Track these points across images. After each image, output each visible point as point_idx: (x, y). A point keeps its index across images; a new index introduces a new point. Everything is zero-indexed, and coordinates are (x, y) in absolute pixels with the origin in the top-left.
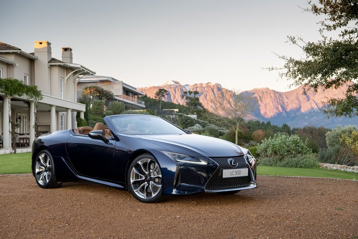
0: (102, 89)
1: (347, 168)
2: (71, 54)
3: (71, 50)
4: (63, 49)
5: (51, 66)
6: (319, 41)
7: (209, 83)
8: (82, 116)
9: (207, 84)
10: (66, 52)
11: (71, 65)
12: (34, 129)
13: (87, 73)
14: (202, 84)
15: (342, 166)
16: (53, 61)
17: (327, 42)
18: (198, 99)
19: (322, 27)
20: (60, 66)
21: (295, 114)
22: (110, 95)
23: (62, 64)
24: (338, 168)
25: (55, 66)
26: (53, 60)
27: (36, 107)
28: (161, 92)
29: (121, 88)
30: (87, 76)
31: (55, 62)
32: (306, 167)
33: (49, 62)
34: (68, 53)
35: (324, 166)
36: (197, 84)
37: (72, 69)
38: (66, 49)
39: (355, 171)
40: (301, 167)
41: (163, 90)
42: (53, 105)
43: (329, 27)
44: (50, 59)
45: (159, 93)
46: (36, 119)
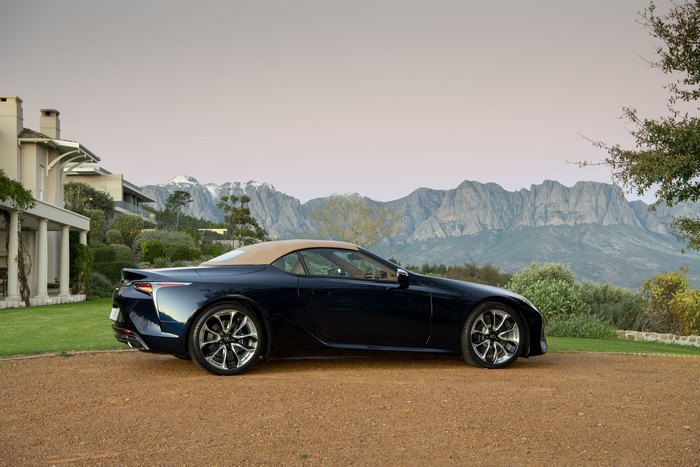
0: (92, 190)
1: (677, 339)
2: (58, 122)
3: (58, 114)
4: (43, 111)
5: (22, 143)
6: (662, 118)
7: (251, 182)
8: (84, 240)
9: (248, 184)
10: (48, 118)
11: (61, 143)
12: (16, 264)
13: (87, 160)
14: (239, 184)
15: (668, 335)
16: (27, 135)
17: (678, 120)
18: (247, 212)
19: (674, 94)
20: (40, 145)
21: (404, 242)
22: (107, 201)
23: (45, 141)
24: (659, 338)
25: (32, 143)
26: (25, 132)
27: (21, 220)
28: (179, 197)
29: (120, 188)
30: (84, 164)
31: (31, 137)
32: (594, 336)
33: (19, 137)
34: (52, 120)
35: (627, 335)
36: (229, 184)
37: (60, 150)
38: (48, 113)
39: (696, 344)
40: (583, 337)
41: (182, 192)
42: (43, 219)
43: (686, 96)
44: (21, 130)
45: (175, 198)
46: (21, 242)
